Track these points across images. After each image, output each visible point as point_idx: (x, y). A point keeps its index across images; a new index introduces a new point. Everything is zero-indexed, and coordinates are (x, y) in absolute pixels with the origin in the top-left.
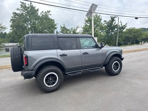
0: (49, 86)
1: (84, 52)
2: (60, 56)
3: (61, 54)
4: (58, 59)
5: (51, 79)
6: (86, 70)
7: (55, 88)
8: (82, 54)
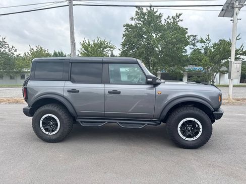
0: (47, 133)
1: (111, 90)
2: (69, 91)
3: (70, 89)
4: (63, 97)
5: (51, 123)
6: (116, 122)
7: (54, 137)
8: (107, 93)
